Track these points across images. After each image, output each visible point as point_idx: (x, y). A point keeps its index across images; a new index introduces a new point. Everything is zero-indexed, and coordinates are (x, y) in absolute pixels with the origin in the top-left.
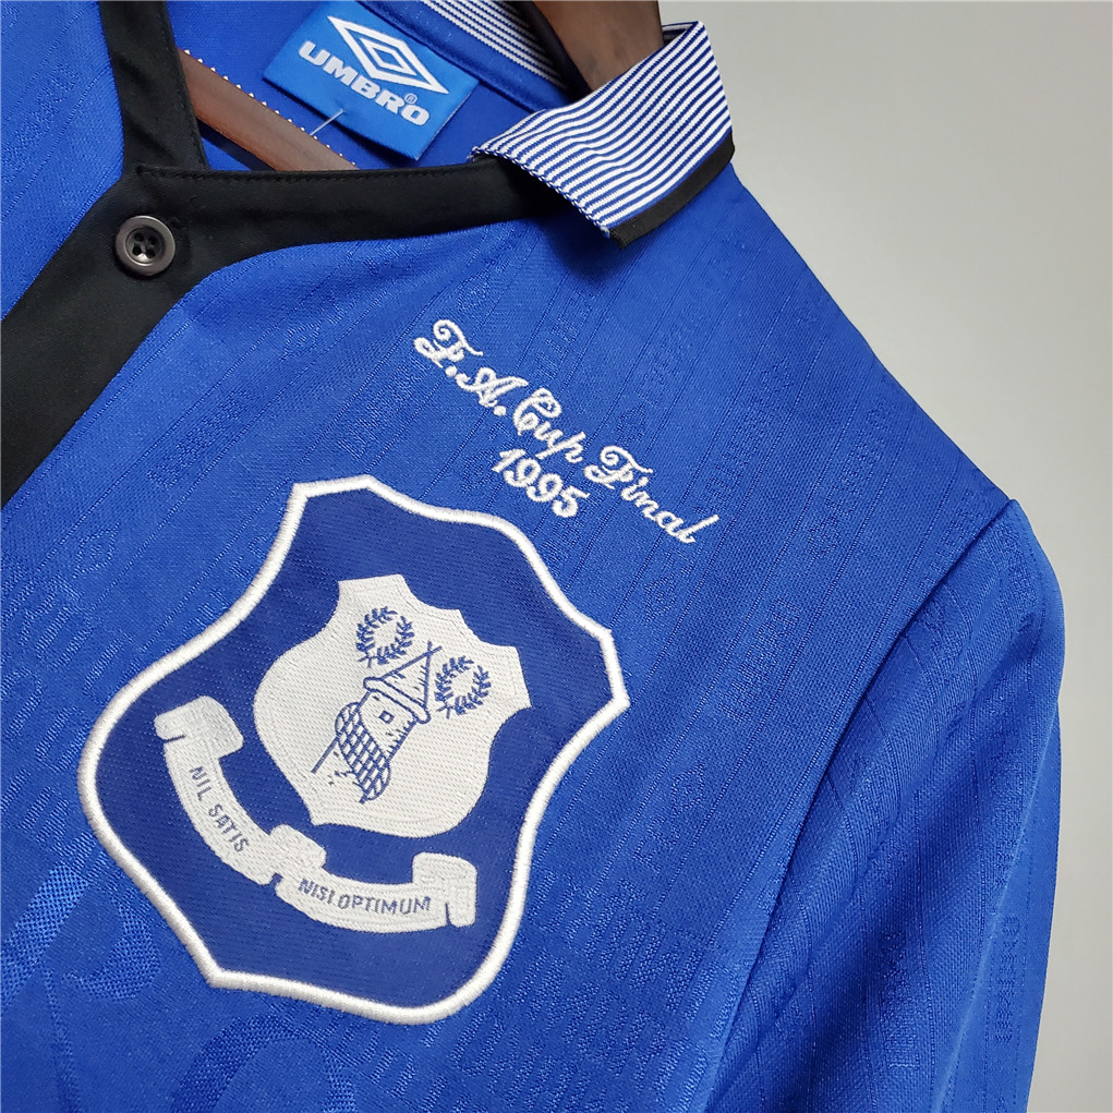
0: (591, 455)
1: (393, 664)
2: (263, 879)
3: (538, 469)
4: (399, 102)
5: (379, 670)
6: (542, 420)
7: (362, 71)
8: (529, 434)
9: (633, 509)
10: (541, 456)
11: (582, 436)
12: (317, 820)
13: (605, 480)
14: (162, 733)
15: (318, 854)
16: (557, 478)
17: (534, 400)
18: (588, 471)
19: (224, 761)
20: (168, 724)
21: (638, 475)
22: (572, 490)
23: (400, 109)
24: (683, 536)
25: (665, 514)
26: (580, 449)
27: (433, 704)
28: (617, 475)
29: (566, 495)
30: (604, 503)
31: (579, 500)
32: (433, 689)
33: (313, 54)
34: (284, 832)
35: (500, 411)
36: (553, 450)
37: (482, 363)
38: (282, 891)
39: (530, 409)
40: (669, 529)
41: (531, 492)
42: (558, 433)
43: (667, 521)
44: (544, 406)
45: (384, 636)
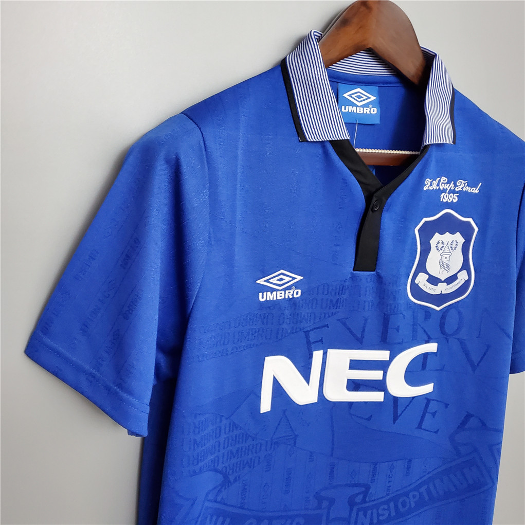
0: (456, 186)
1: (443, 249)
2: (440, 293)
3: (448, 194)
4: (369, 109)
5: (442, 252)
6: (445, 184)
7: (357, 106)
8: (443, 189)
9: (466, 192)
10: (447, 192)
11: (453, 182)
12: (443, 280)
13: (460, 189)
14: (417, 283)
15: (446, 284)
16: (452, 194)
17: (442, 180)
18: (456, 189)
19: (427, 281)
20: (416, 282)
21: (465, 184)
22: (455, 195)
23: (370, 111)
24: (477, 191)
25: (472, 189)
26: (453, 185)
27: (451, 251)
28: (461, 187)
29: (455, 197)
30: (462, 194)
31: (457, 196)
32: (450, 249)
33: (345, 109)
34: (439, 284)
35: (438, 187)
36: (449, 189)
37: (432, 181)
38: (442, 293)
39: (442, 183)
40: (474, 192)
41: (449, 201)
42: (449, 185)
43: (473, 190)
44: (444, 181)
45: (440, 246)
